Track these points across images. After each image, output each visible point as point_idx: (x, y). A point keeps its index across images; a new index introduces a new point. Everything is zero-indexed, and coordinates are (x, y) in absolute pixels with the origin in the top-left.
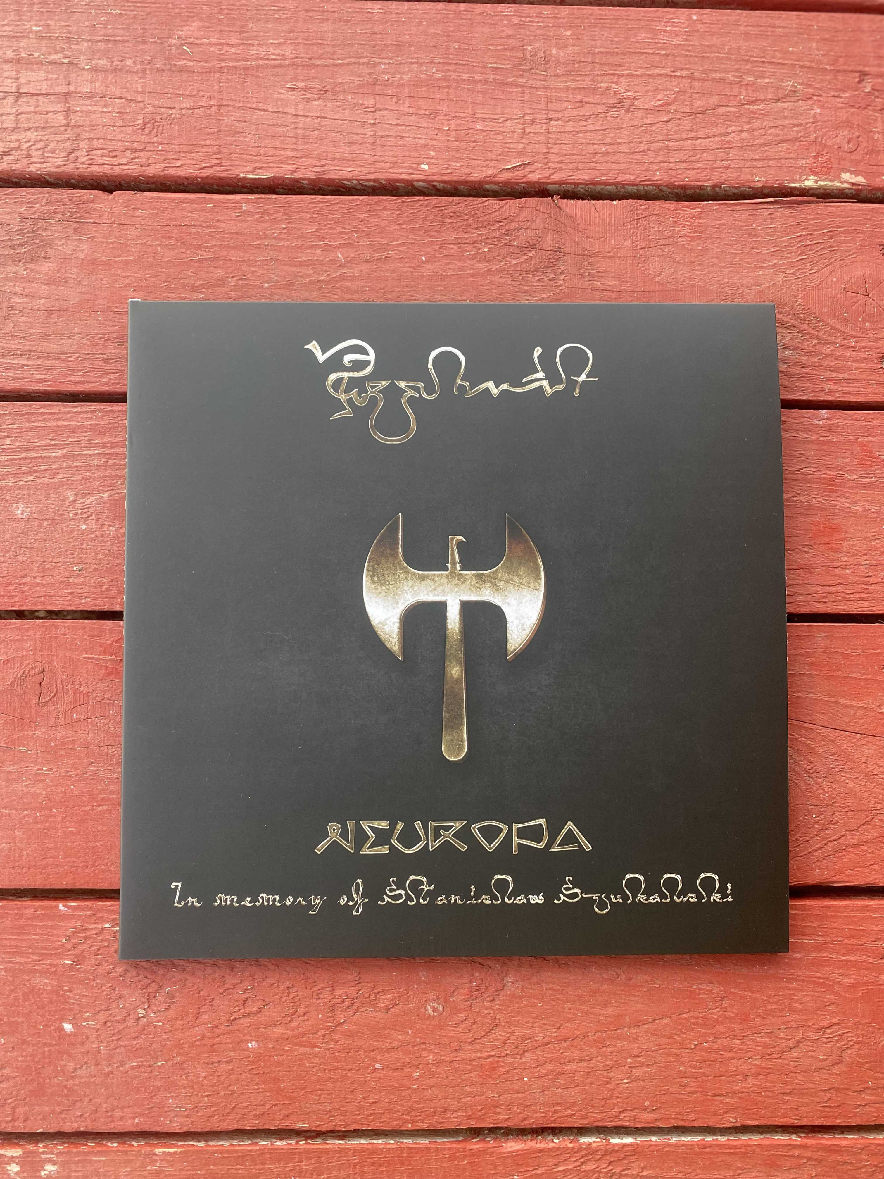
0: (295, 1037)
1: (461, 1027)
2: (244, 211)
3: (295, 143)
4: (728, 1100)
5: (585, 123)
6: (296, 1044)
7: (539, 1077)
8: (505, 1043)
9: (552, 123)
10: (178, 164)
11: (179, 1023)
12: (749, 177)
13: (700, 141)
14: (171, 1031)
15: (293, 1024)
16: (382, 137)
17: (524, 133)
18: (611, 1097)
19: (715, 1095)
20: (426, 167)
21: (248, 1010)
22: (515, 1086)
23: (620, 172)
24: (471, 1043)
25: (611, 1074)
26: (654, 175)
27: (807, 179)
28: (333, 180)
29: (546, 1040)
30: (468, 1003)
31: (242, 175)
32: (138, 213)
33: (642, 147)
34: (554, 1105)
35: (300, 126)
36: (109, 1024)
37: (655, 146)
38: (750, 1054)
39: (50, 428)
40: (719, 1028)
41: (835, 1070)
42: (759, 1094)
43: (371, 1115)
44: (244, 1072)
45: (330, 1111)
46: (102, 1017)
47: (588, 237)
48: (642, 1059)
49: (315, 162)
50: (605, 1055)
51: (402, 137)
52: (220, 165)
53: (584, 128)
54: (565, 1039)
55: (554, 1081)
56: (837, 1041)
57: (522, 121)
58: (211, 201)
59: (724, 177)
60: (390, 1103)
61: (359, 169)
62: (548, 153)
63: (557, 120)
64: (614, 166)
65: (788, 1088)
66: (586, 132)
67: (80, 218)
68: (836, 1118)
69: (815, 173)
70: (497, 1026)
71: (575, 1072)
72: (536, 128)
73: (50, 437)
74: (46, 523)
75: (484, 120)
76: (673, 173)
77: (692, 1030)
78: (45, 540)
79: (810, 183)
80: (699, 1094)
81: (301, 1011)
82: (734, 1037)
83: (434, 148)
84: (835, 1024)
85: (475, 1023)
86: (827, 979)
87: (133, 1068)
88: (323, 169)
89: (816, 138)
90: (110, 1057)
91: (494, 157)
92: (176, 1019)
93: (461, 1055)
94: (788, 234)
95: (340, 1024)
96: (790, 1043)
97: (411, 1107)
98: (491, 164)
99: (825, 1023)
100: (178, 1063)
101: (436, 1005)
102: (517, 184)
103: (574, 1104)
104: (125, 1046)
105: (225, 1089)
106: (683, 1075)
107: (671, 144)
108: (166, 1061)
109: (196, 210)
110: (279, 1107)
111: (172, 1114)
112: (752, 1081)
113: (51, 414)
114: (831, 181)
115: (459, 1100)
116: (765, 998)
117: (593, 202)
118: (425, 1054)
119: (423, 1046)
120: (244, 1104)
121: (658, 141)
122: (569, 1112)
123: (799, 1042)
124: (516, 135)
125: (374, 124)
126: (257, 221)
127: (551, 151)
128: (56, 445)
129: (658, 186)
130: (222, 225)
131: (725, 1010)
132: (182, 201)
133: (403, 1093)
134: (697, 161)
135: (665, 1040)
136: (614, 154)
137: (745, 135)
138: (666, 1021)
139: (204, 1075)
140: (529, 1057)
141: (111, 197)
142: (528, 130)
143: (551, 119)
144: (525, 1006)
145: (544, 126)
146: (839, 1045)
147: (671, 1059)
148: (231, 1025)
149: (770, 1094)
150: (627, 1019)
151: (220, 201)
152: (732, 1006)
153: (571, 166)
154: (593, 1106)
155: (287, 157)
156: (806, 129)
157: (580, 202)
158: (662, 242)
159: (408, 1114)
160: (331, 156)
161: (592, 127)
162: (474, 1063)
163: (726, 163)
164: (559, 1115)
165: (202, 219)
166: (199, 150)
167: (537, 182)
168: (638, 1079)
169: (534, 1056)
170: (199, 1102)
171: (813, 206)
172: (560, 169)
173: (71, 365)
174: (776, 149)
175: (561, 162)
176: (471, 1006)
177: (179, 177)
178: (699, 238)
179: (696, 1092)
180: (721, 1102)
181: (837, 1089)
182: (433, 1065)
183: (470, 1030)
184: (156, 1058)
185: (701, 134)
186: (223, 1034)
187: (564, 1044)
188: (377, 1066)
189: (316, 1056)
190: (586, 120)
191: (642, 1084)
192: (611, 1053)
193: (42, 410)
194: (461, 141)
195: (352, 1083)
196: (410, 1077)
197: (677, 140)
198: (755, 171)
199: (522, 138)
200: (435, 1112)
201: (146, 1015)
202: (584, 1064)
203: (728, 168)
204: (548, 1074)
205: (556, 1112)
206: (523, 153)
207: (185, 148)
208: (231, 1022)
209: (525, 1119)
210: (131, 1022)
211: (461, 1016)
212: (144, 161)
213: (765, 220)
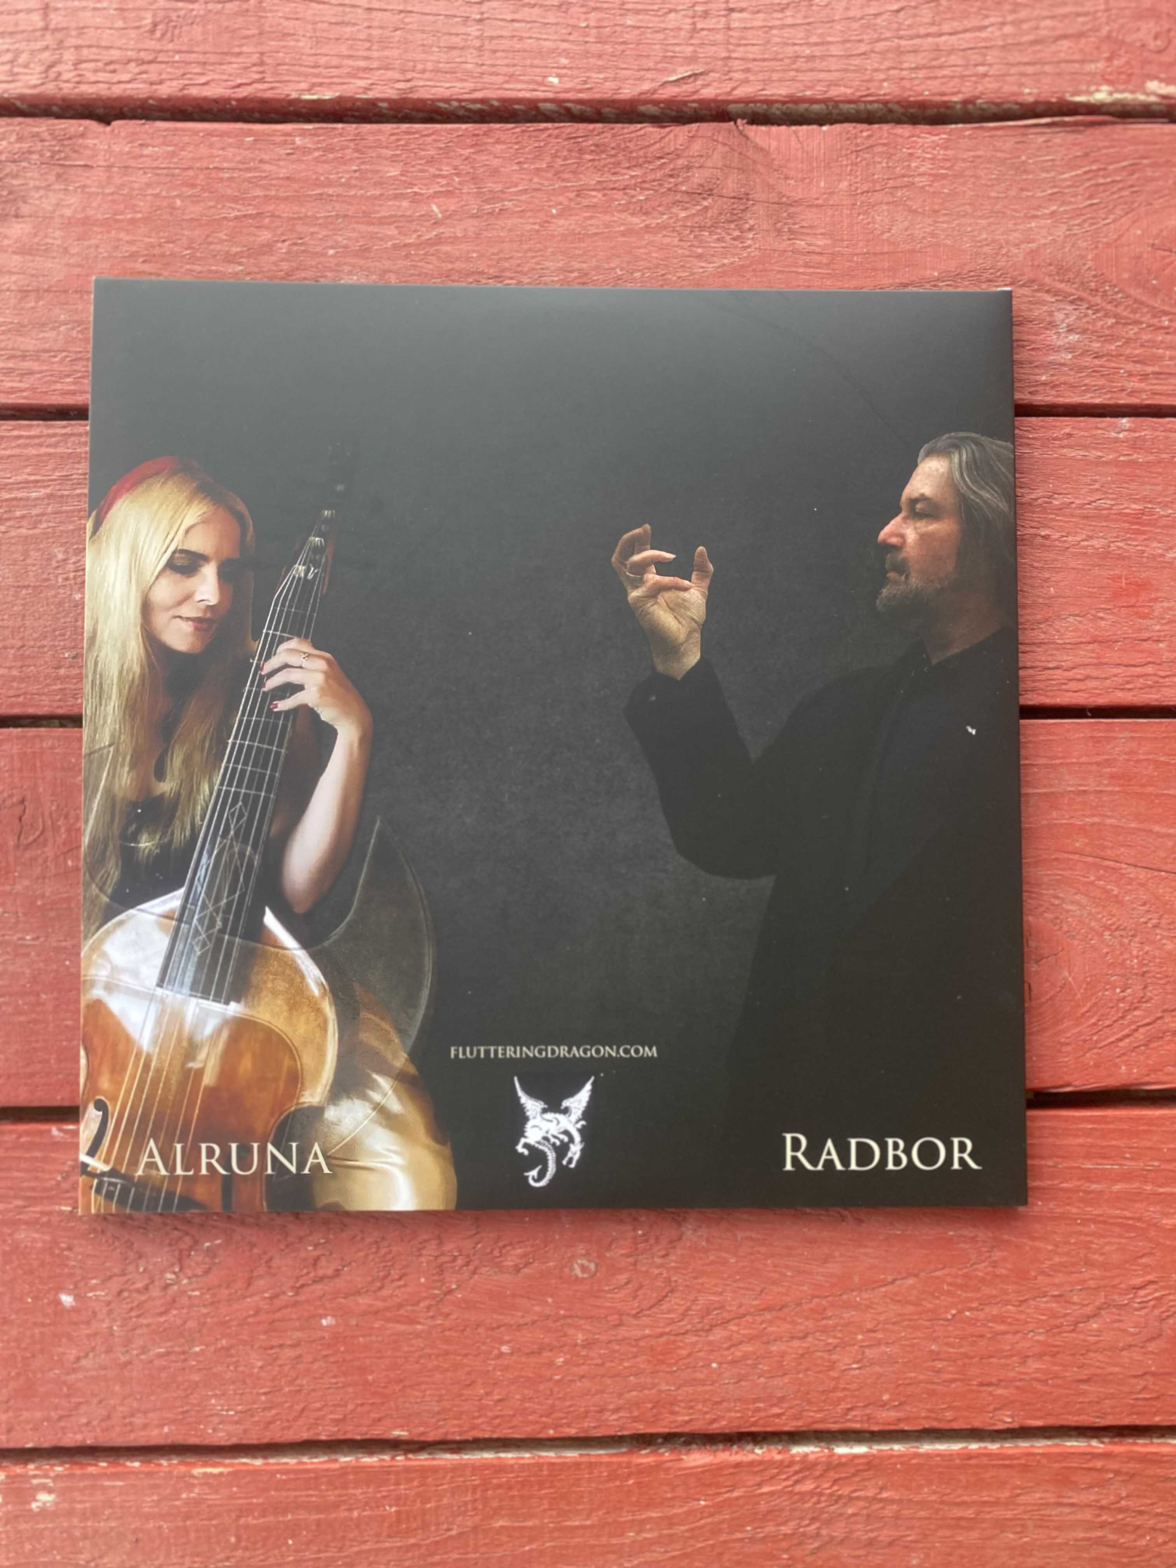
0: (387, 1309)
1: (622, 1294)
2: (298, 148)
3: (369, 49)
4: (1000, 1391)
5: (780, 15)
6: (389, 1320)
7: (734, 1362)
8: (684, 1315)
9: (735, 15)
10: (203, 80)
11: (225, 1292)
12: (1015, 89)
13: (943, 38)
14: (212, 1303)
15: (385, 1292)
16: (492, 38)
17: (694, 30)
18: (835, 1389)
19: (981, 1384)
20: (555, 80)
21: (321, 1273)
22: (700, 1376)
23: (832, 84)
24: (636, 1316)
25: (834, 1357)
26: (880, 88)
27: (1098, 91)
28: (423, 101)
29: (742, 1311)
30: (631, 1260)
31: (294, 95)
32: (148, 151)
33: (863, 48)
34: (755, 1401)
35: (376, 24)
36: (126, 1294)
37: (880, 46)
38: (1031, 1327)
39: (28, 458)
40: (986, 1291)
41: (1151, 1347)
42: (1045, 1382)
43: (497, 1417)
44: (315, 1360)
45: (438, 1413)
46: (115, 1285)
47: (786, 178)
48: (879, 1335)
49: (397, 76)
50: (825, 1330)
51: (521, 39)
52: (261, 81)
53: (777, 23)
54: (769, 1309)
55: (754, 1366)
56: (1154, 1307)
57: (690, 13)
58: (249, 133)
59: (980, 88)
60: (523, 1400)
61: (459, 85)
62: (729, 58)
63: (742, 10)
64: (822, 76)
65: (1085, 1373)
66: (783, 27)
67: (65, 159)
68: (1155, 1414)
69: (1109, 82)
70: (672, 1291)
71: (783, 1355)
72: (710, 23)
73: (29, 470)
74: (24, 592)
75: (637, 12)
76: (907, 84)
77: (949, 1293)
78: (24, 616)
79: (1102, 95)
80: (958, 1383)
81: (395, 1273)
82: (1008, 1302)
83: (566, 53)
84: (1151, 1282)
85: (641, 1287)
86: (1139, 1219)
87: (160, 1356)
88: (409, 85)
89: (1110, 32)
90: (128, 1342)
91: (651, 65)
92: (220, 1286)
93: (622, 1332)
94: (1073, 168)
95: (450, 1291)
96: (1088, 1310)
97: (553, 1406)
98: (649, 75)
99: (1137, 1281)
100: (222, 1348)
101: (585, 1262)
102: (685, 103)
103: (782, 1399)
104: (148, 1325)
105: (290, 1383)
106: (936, 1356)
107: (903, 43)
108: (207, 1346)
109: (230, 145)
110: (367, 1408)
111: (216, 1420)
112: (1034, 1365)
113: (29, 437)
114: (1132, 92)
115: (620, 1395)
116: (1050, 1247)
117: (794, 128)
118: (571, 1332)
119: (569, 1321)
120: (318, 1405)
121: (886, 39)
122: (776, 1410)
123: (1099, 1308)
124: (683, 33)
125: (481, 21)
126: (317, 160)
127: (734, 55)
128: (37, 481)
129: (886, 103)
130: (267, 167)
131: (994, 1264)
132: (210, 134)
133: (542, 1387)
134: (941, 67)
135: (910, 1309)
136: (822, 58)
137: (1008, 29)
138: (911, 1281)
139: (259, 1364)
140: (717, 1335)
141: (108, 129)
142: (699, 26)
143: (732, 10)
144: (712, 1263)
145: (723, 20)
146: (1157, 1312)
147: (919, 1334)
148: (297, 1294)
149: (1060, 1382)
150: (856, 1279)
151: (264, 133)
152: (1004, 1259)
153: (760, 76)
154: (809, 1402)
155: (359, 69)
156: (1095, 19)
157: (774, 129)
158: (891, 183)
159: (548, 1416)
160: (420, 67)
161: (789, 21)
162: (642, 1343)
163: (981, 69)
164: (763, 1414)
165: (238, 158)
166: (233, 60)
167: (714, 101)
168: (872, 1363)
169: (725, 1333)
170: (254, 1403)
171: (1107, 129)
172: (746, 81)
173: (55, 367)
174: (1054, 48)
175: (748, 70)
176: (635, 1264)
177: (205, 99)
178: (944, 177)
179: (953, 1381)
180: (991, 1394)
181: (1153, 1374)
182: (583, 1347)
183: (635, 1298)
184: (192, 1342)
185: (946, 28)
186: (286, 1307)
187: (768, 1316)
188: (505, 1349)
189: (418, 1335)
190: (782, 10)
191: (877, 1369)
192: (835, 1327)
193: (16, 433)
194: (605, 43)
195: (469, 1373)
196: (551, 1364)
197: (911, 38)
198: (1024, 80)
199: (691, 37)
200: (587, 1412)
201: (177, 1282)
202: (796, 1343)
203: (985, 75)
204: (746, 1356)
205: (758, 1410)
206: (692, 59)
207: (212, 58)
208: (297, 1290)
209: (714, 1421)
210: (155, 1292)
211: (622, 1278)
212: (154, 77)
213: (1039, 149)
